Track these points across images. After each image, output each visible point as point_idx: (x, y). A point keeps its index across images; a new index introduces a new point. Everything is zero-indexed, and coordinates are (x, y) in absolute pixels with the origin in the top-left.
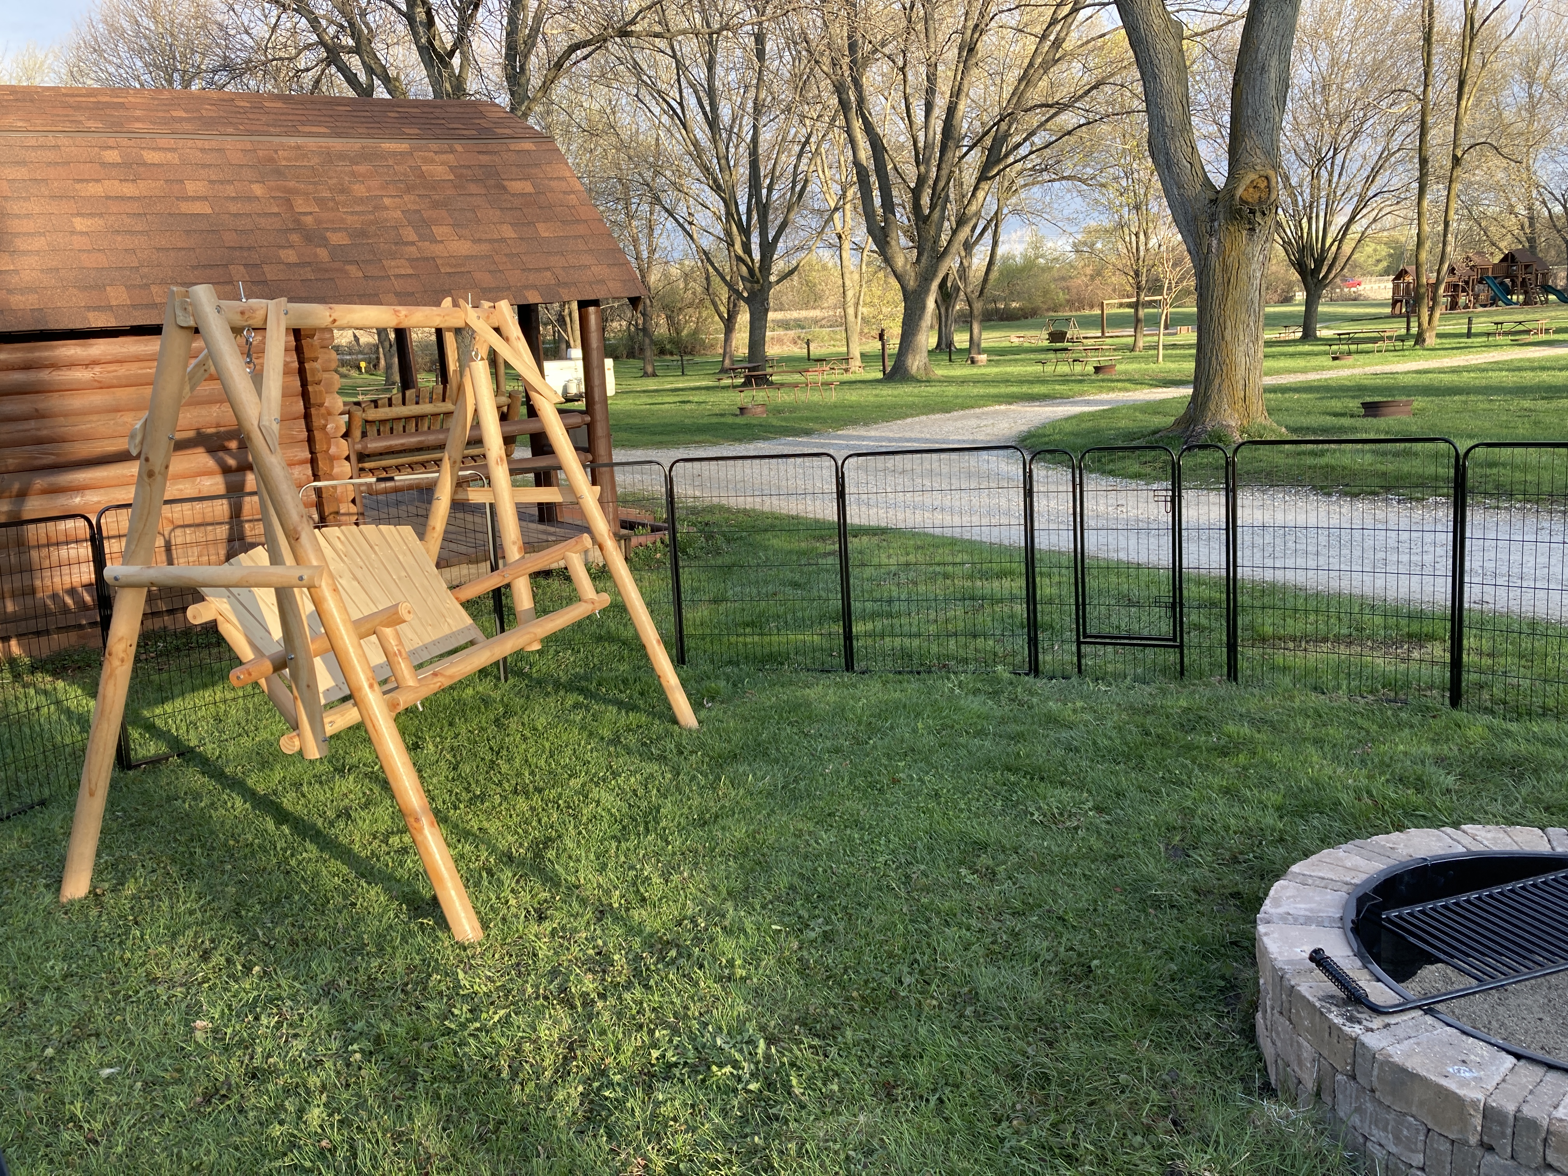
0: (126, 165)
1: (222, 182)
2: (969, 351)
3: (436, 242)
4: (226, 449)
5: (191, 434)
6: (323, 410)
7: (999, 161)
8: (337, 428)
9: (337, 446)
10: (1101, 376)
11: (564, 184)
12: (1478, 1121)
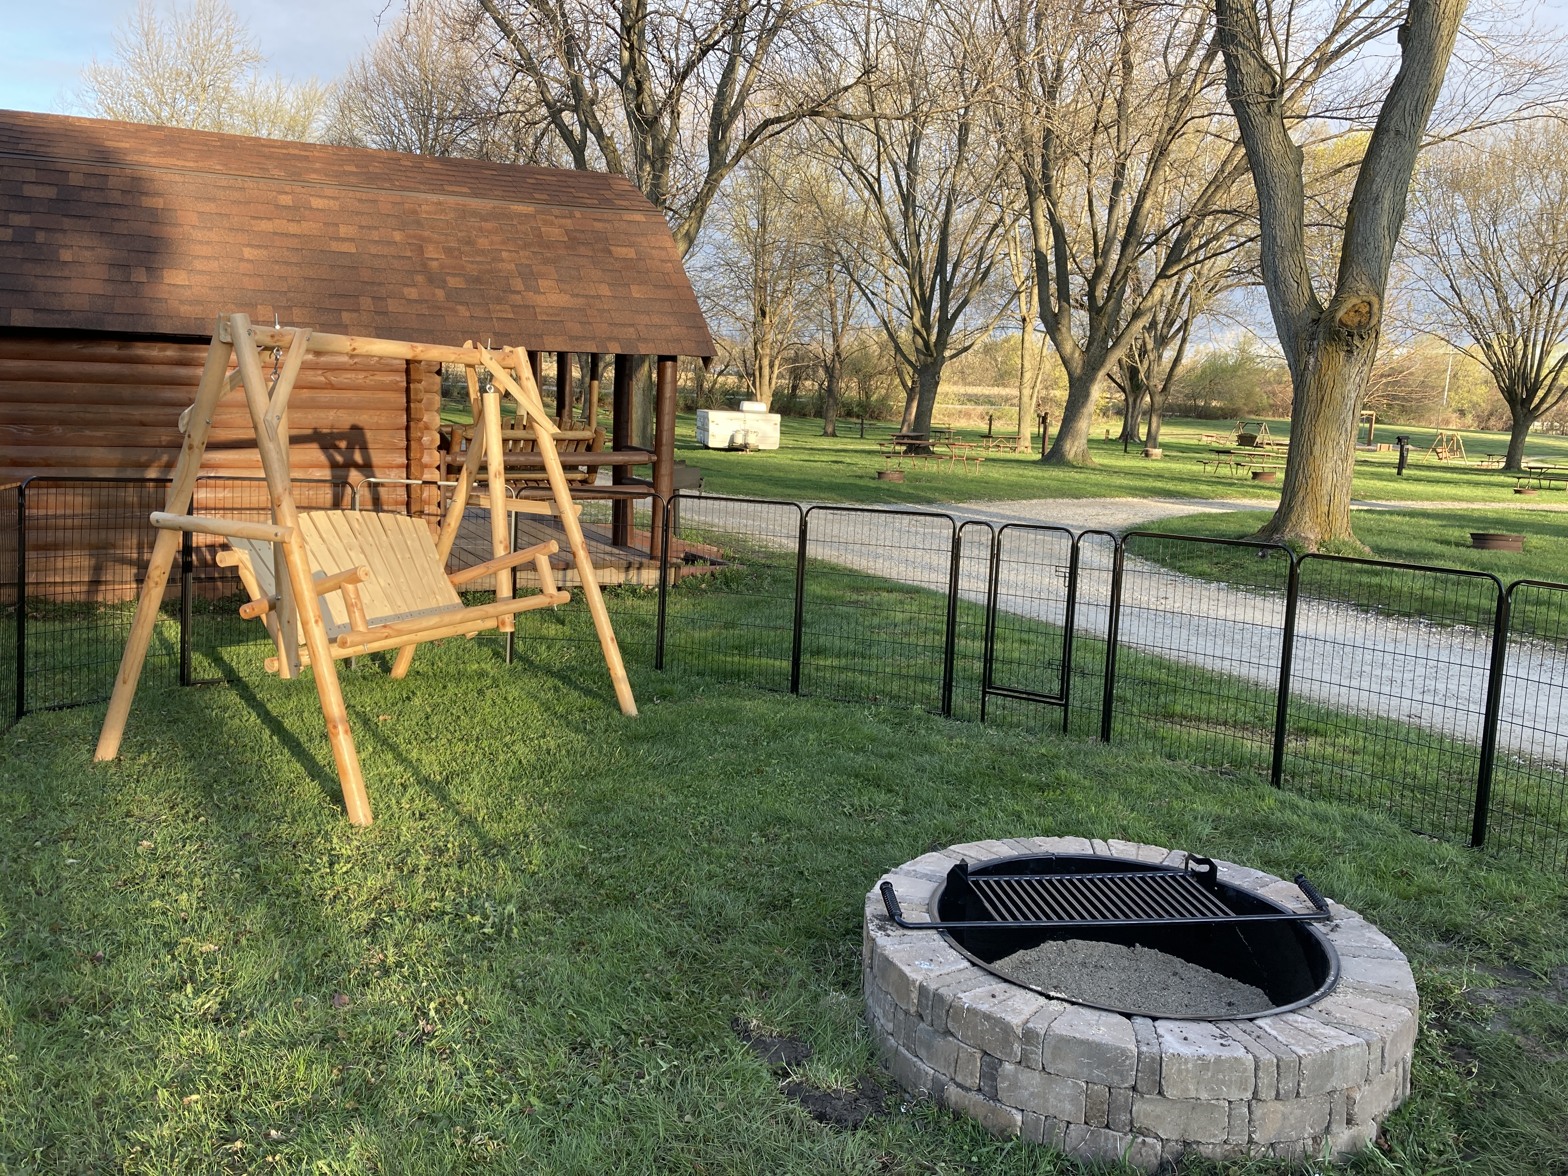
0: (295, 208)
1: (369, 228)
2: (1145, 444)
3: (540, 293)
4: (337, 448)
5: (309, 432)
6: (421, 425)
7: (1180, 260)
8: (432, 441)
9: (431, 456)
10: (1256, 482)
11: (664, 253)
12: (914, 996)
